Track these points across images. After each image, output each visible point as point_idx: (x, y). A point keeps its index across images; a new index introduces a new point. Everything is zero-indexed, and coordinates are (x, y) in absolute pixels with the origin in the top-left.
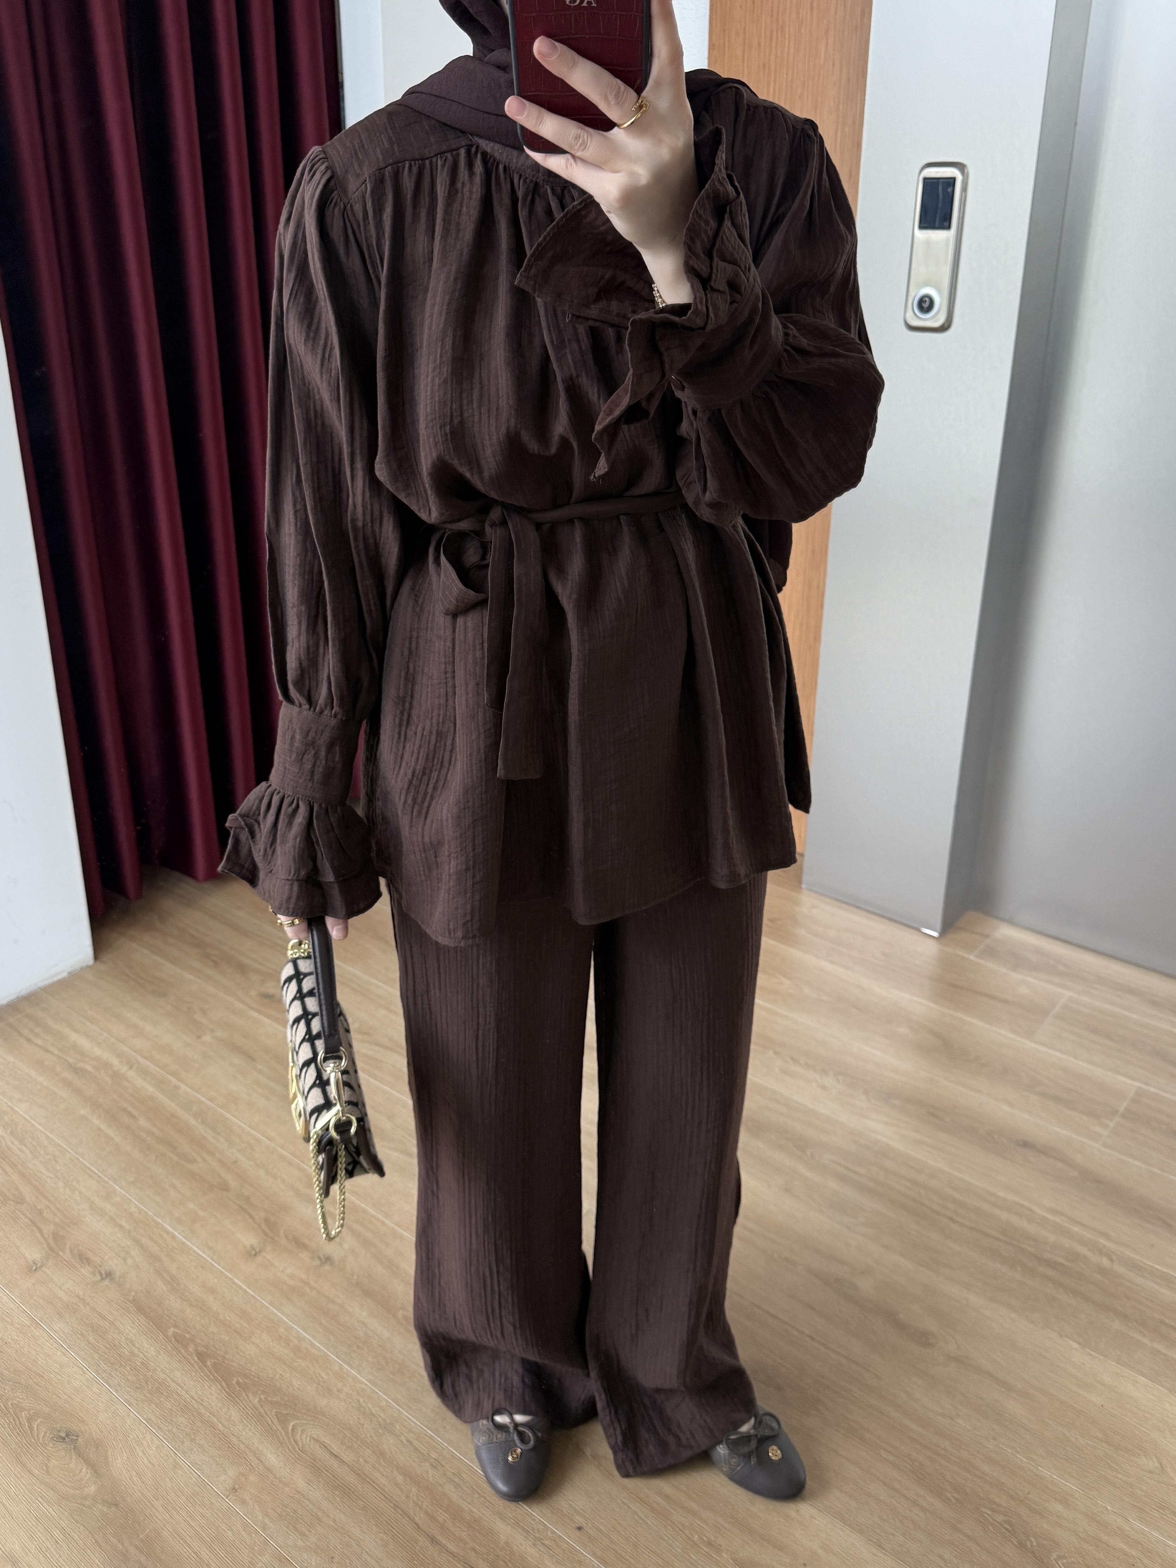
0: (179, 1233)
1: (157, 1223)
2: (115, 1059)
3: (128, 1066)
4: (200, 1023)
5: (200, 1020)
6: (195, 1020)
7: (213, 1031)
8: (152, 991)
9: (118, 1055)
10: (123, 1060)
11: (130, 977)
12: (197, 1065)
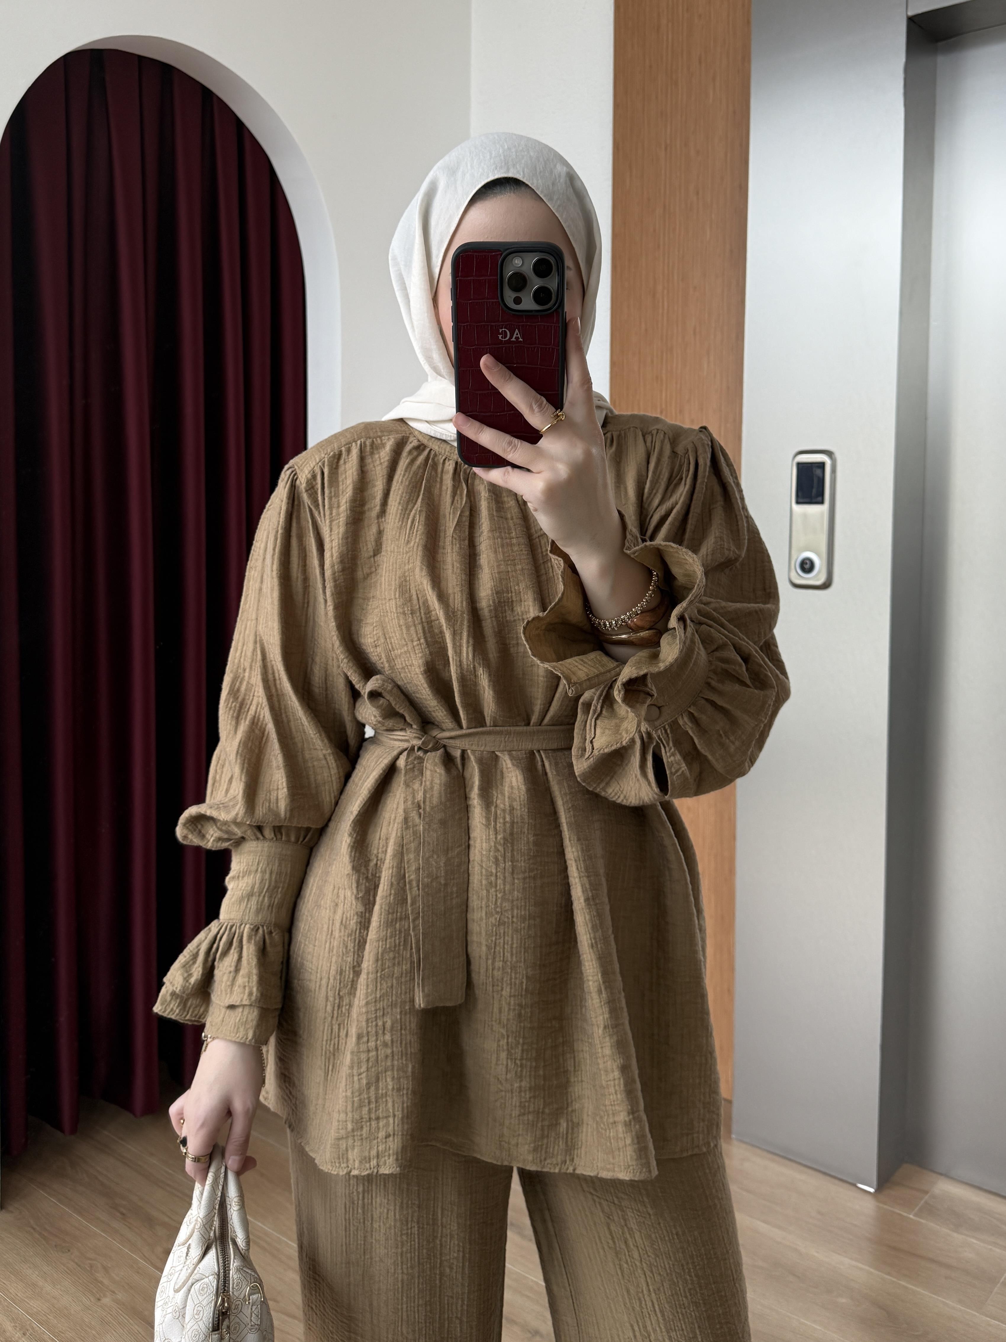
2: (9, 1323)
3: (22, 1332)
4: (101, 1283)
5: (101, 1279)
6: (96, 1280)
7: (114, 1292)
8: (56, 1246)
9: (13, 1319)
10: (17, 1325)
11: (34, 1229)
12: (94, 1332)
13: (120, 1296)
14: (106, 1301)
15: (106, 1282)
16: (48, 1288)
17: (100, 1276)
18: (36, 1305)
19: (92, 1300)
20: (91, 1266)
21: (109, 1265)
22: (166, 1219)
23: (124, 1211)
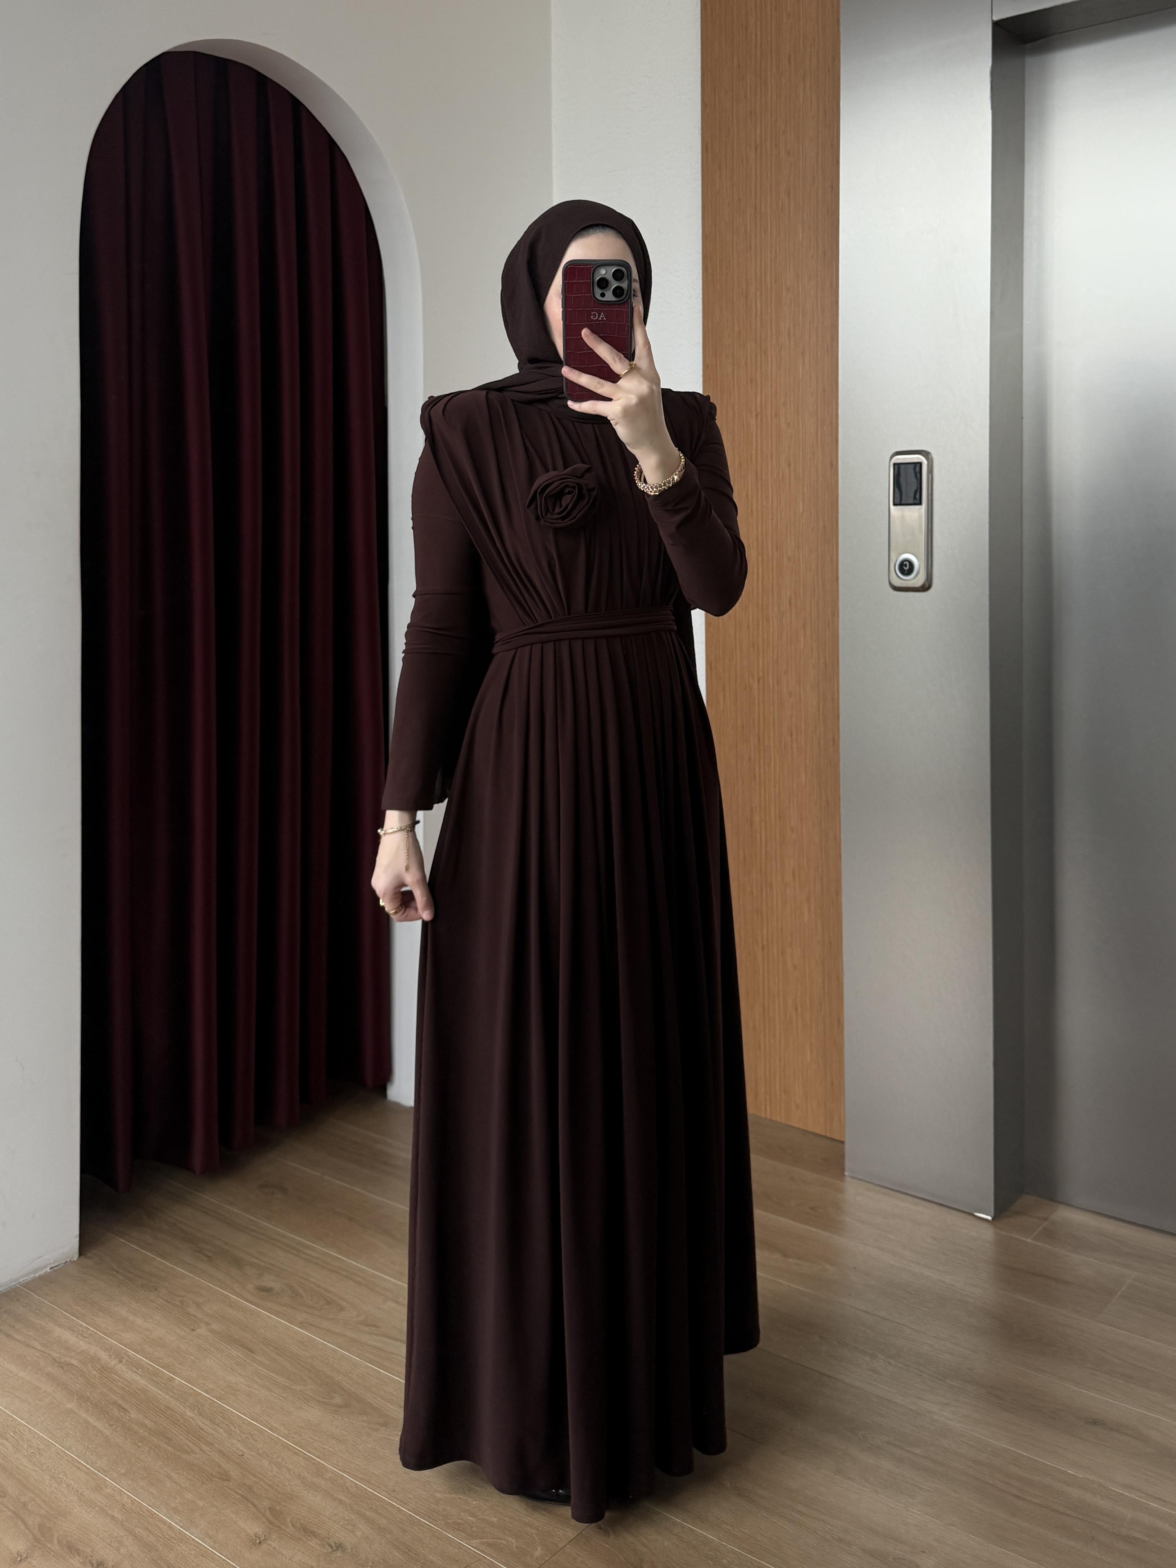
0: (176, 1523)
1: (153, 1515)
2: (103, 1353)
3: (117, 1360)
4: (194, 1316)
5: (194, 1313)
6: (188, 1313)
7: (208, 1323)
8: (142, 1286)
9: (107, 1349)
10: (112, 1354)
11: (117, 1272)
12: (192, 1358)
13: (215, 1326)
14: (202, 1331)
15: (200, 1315)
16: (139, 1321)
17: (192, 1310)
18: (128, 1336)
19: (187, 1331)
20: (182, 1302)
21: (200, 1301)
22: (254, 1260)
23: (210, 1254)
